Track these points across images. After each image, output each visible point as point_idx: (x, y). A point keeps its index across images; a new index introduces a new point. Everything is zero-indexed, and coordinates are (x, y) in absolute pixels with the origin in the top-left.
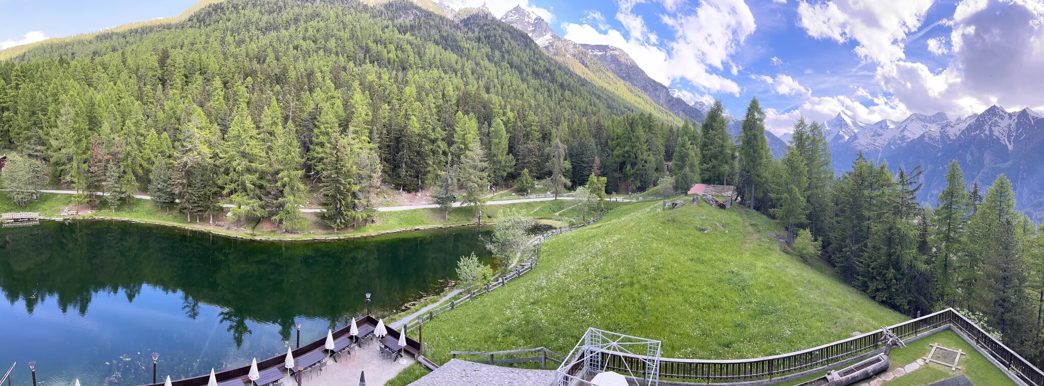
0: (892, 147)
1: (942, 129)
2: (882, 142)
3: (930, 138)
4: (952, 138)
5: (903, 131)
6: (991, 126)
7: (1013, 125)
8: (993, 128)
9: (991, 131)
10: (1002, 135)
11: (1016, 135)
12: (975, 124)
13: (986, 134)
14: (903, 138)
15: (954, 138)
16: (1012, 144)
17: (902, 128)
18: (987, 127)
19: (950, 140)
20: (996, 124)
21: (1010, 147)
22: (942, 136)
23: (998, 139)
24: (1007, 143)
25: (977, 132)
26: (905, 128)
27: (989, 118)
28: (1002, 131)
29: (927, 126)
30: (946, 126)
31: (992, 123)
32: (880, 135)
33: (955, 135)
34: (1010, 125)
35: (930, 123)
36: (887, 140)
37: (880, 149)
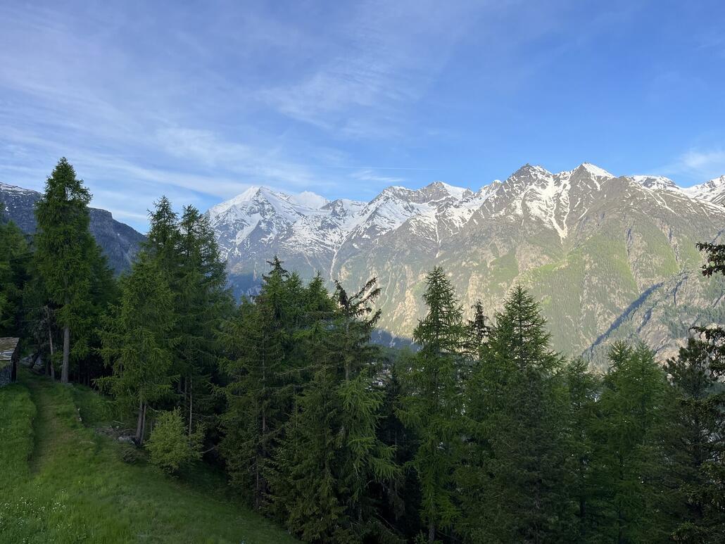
0: (355, 246)
1: (439, 211)
2: (337, 238)
3: (419, 228)
4: (457, 225)
5: (371, 218)
6: (524, 200)
7: (565, 195)
8: (528, 204)
9: (525, 208)
10: (546, 213)
11: (571, 212)
12: (496, 200)
13: (516, 216)
14: (372, 230)
15: (462, 225)
16: (566, 229)
17: (369, 213)
18: (518, 203)
19: (455, 229)
20: (533, 196)
21: (563, 234)
22: (440, 223)
23: (539, 221)
24: (556, 226)
25: (502, 213)
26: (375, 213)
27: (520, 188)
28: (544, 208)
29: (413, 208)
30: (447, 206)
31: (525, 195)
32: (333, 226)
33: (463, 220)
34: (559, 195)
35: (418, 202)
36: (345, 234)
37: (335, 250)
